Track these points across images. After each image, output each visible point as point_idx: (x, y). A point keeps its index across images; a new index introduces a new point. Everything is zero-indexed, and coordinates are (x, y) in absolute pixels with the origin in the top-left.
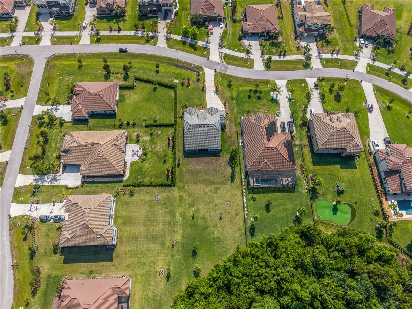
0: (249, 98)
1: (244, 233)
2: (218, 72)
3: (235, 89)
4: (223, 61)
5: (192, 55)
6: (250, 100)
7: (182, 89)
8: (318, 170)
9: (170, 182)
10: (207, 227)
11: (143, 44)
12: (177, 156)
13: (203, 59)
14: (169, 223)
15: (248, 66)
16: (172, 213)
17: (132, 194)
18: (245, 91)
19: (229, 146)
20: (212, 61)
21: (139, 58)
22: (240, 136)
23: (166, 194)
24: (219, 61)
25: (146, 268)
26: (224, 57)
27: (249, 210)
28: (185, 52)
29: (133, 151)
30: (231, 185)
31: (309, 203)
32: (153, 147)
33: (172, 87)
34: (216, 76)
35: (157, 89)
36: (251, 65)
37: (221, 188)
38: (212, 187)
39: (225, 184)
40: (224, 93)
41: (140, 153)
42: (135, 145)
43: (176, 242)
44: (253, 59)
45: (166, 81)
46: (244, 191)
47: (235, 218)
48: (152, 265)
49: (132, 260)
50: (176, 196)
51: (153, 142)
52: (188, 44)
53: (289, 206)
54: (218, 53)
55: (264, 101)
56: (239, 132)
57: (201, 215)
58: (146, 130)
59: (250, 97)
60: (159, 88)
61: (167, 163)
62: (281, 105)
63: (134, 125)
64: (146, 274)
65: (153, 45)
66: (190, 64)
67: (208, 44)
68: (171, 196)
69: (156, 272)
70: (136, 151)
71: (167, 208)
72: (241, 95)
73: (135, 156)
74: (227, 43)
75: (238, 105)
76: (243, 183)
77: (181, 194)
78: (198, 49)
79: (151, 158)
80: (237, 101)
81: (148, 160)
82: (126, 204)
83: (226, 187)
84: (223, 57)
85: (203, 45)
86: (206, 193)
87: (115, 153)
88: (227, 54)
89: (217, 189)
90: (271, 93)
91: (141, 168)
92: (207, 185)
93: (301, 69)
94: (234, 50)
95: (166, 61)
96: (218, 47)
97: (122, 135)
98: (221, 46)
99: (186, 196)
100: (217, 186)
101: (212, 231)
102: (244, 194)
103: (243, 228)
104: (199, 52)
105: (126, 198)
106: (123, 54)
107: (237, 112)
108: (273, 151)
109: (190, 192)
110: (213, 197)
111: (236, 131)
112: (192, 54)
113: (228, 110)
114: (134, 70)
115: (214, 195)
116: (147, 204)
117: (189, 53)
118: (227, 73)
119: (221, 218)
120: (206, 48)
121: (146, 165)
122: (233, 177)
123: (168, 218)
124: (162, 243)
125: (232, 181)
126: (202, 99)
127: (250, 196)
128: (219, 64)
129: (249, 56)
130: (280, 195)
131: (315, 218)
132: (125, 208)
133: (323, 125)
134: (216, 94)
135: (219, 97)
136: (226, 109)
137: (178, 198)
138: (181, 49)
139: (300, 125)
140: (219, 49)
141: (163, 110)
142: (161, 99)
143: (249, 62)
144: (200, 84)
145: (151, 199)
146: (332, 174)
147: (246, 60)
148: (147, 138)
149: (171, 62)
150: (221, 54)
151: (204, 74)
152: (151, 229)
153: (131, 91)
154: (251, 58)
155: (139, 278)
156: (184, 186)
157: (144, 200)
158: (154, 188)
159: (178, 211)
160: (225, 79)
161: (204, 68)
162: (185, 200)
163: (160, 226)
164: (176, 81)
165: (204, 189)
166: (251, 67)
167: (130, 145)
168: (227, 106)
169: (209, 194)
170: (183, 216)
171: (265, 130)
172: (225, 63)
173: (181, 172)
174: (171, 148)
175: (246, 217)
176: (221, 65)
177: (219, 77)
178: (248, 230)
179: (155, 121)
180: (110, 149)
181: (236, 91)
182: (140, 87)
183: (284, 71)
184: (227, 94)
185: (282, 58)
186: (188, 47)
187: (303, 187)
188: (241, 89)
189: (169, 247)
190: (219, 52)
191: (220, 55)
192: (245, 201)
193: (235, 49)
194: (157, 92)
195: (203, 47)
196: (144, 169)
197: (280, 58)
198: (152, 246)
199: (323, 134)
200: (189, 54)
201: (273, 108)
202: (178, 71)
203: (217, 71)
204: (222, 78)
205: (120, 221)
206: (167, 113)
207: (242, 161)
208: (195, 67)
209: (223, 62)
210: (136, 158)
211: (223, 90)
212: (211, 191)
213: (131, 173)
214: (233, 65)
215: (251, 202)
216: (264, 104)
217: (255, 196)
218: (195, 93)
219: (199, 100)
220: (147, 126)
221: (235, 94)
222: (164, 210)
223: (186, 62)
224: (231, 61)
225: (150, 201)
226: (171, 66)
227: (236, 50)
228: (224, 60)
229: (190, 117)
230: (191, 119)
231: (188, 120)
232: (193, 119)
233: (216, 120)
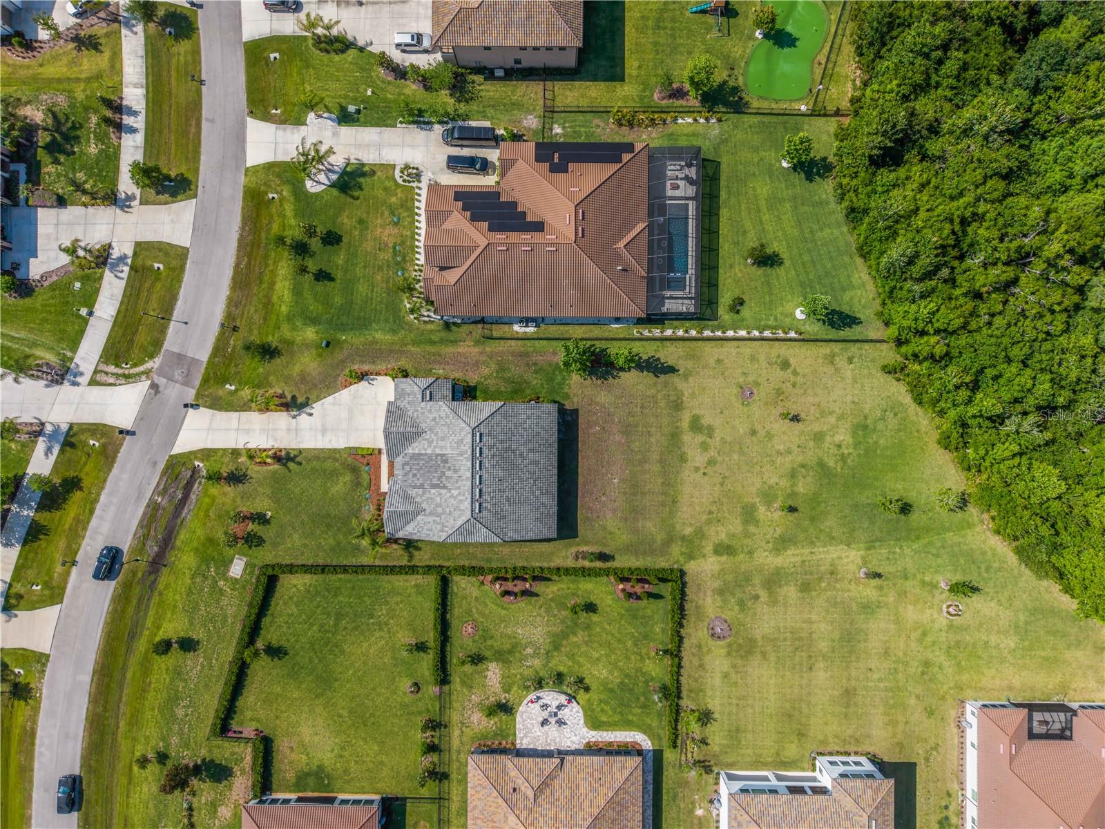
0: (332, 280)
1: (840, 345)
2: (198, 396)
3: (286, 331)
4: (141, 368)
5: (103, 498)
6: (339, 275)
7: (275, 545)
8: (640, 67)
9: (665, 589)
10: (821, 464)
11: (36, 710)
12: (570, 563)
13: (128, 451)
14: (805, 588)
15: (173, 269)
16: (773, 581)
17: (705, 717)
18: (297, 291)
19: (536, 372)
20: (141, 417)
21: (112, 721)
22: (498, 331)
23: (709, 600)
24: (143, 386)
25: (939, 657)
26: (117, 366)
27: (771, 322)
28: (85, 529)
29: (544, 723)
30: (686, 377)
31: (755, 120)
32: (529, 651)
33: (270, 583)
34: (217, 404)
35: (275, 643)
36: (167, 254)
37: (697, 411)
38: (690, 441)
39: (680, 395)
40: (303, 378)
41: (552, 698)
42: (518, 719)
43: (865, 563)
44: (138, 244)
45: (235, 609)
46: (707, 333)
47: (795, 373)
48: (929, 639)
49: (912, 701)
50: (717, 568)
51: (510, 652)
52: (44, 518)
53: (762, 189)
54: (96, 390)
55: (346, 222)
56: (478, 330)
57: (784, 483)
58: (456, 679)
59: (323, 276)
60: (271, 633)
61: (593, 599)
62: (369, 157)
63: (434, 725)
64: (955, 657)
65: (44, 665)
66: (153, 508)
67: (49, 429)
68: (717, 584)
69: (950, 626)
70: (545, 714)
71: (757, 597)
72: (314, 307)
73: (565, 714)
74: (43, 346)
75: (362, 324)
76: (680, 333)
77: (709, 549)
78: (72, 474)
79: (571, 656)
80: (343, 328)
81: (580, 665)
82: (735, 733)
83: (693, 395)
84: (120, 371)
85: (49, 451)
86: (711, 462)
87: (567, 793)
88: (106, 350)
89: (696, 425)
90: (312, 190)
91: (611, 690)
92: (683, 458)
93: (196, 52)
94: (87, 322)
95: (131, 610)
96: (66, 389)
97: (493, 774)
98: (61, 374)
99: (719, 534)
100: (685, 424)
101: (833, 450)
102: (719, 333)
103: (825, 349)
104: (87, 468)
105: (717, 736)
106: (89, 791)
107: (394, 332)
108: (589, 216)
109: (705, 517)
110: (723, 441)
111: (477, 343)
112: (96, 501)
113: (382, 366)
114: (175, 740)
115: (718, 435)
116: (740, 662)
117: (92, 512)
118: (204, 355)
119: (796, 418)
120: (70, 440)
121: (598, 672)
122: (656, 368)
123: (790, 592)
124: (867, 608)
125: (672, 370)
126: (329, 464)
127: (723, 312)
128: (154, 386)
129: (122, 259)
130: (724, 213)
131: (803, 108)
132: (750, 736)
133: (491, 12)
134: (308, 410)
135: (318, 399)
136: (378, 374)
137: (724, 558)
138: (69, 546)
139: (459, 101)
140: (75, 384)
141: (371, 616)
142: (322, 626)
143: (148, 263)
144: (254, 470)
145: (723, 651)
146: (659, 20)
147: (140, 275)
148: (493, 673)
149: (137, 590)
150: (99, 377)
151: (207, 454)
152: (823, 646)
153: (282, 746)
154: (130, 253)
155: (965, 678)
156: (683, 538)
157: (726, 675)
158: (686, 643)
159: (767, 559)
160: (232, 370)
161: (177, 449)
162: (732, 536)
163: (814, 617)
164: (237, 568)
165: (697, 469)
166: (176, 257)
167: (519, 735)
168: (366, 367)
169: (712, 453)
170: (783, 543)
171: (501, 236)
172: (154, 364)
173: (630, 549)
174: (539, 587)
175: (792, 334)
176: (161, 381)
177: (220, 393)
178: (833, 334)
179: (421, 647)
180: (551, 814)
181: (294, 329)
182: (262, 714)
183: (204, 125)
184: (308, 363)
185: (138, 122)
186: (57, 514)
187: (701, 130)
188: (284, 309)
189: (880, 588)
190: (93, 382)
191: (112, 380)
192: (743, 333)
193: (80, 317)
194: (285, 644)
195: (62, 451)
196: (616, 678)
197: (133, 131)
198: (874, 643)
199: (528, 18)
200: (98, 511)
201: (379, 193)
202: (185, 560)
203: (190, 395)
204: (225, 380)
205: (792, 750)
206: (387, 603)
207: (596, 331)
208: (165, 490)
209: (147, 373)
210: (573, 714)
211: (287, 379)
212: (704, 447)
213: (627, 725)
214: (163, 331)
215: (746, 312)
216: (361, 221)
217: (725, 299)
218: (298, 491)
219: (333, 475)
220: (443, 675)
221: (310, 333)
222: (762, 608)
223: (141, 525)
224: (142, 337)
225: (729, 654)
226: (161, 587)
227: (84, 312)
228: (135, 365)
229: (431, 519)
230: (439, 516)
231: (444, 526)
232: (439, 505)
233: (447, 417)
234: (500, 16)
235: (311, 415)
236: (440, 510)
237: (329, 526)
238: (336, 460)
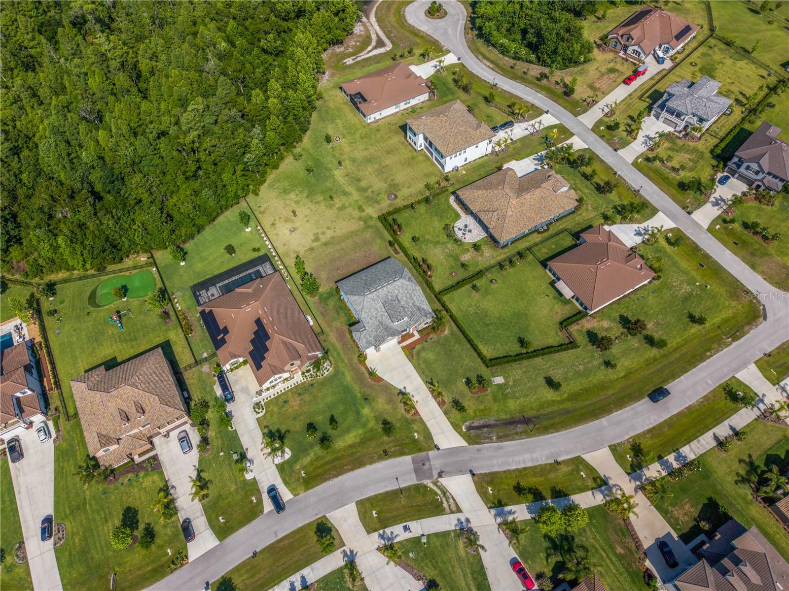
0: (332, 416)
1: (255, 213)
2: (431, 449)
3: (372, 424)
4: (435, 488)
5: (514, 467)
6: (328, 415)
7: (476, 369)
8: (158, 337)
9: (390, 219)
10: (308, 197)
11: (639, 436)
12: (402, 254)
13: (482, 469)
14: (359, 180)
15: (372, 504)
16: (362, 190)
17: (428, 186)
18: (348, 430)
19: (328, 305)
20: (461, 472)
21: (613, 398)
22: (318, 330)
23: (384, 205)
24: (444, 481)
25: (357, 135)
26: (442, 503)
27: (258, 236)
28: (535, 467)
29: (470, 231)
30: (298, 252)
31: (167, 283)
32: (447, 250)
34: (428, 436)
35: (519, 345)
36: (365, 512)
37: (310, 242)
38: (323, 239)
39: (306, 251)
40: (390, 401)
41: (459, 234)
42: (476, 240)
43: (337, 169)
44: (369, 533)
45: (517, 370)
46: (274, 254)
47: (275, 220)
48: (352, 141)
49: (378, 136)
50: (370, 208)
51: (452, 256)
52: (547, 493)
53: (199, 266)
54: (462, 506)
55: (298, 426)
56: (321, 338)
57: (322, 204)
58: (478, 269)
59: (333, 420)
60: (516, 348)
61: (410, 239)
62: (258, 435)
63: (501, 266)
64: (354, 132)
65: (615, 445)
66: (500, 439)
67: (499, 520)
68: (376, 205)
69: (344, 137)
70: (467, 232)
71: (372, 192)
72: (351, 418)
73: (461, 226)
74: (457, 553)
75: (347, 390)
76: (279, 262)
77: (363, 214)
78: (514, 493)
79: (438, 236)
80: (354, 398)
81: (439, 231)
82: (428, 175)
83: (304, 246)
84: (444, 500)
85: (510, 513)
86: (328, 228)
87: (486, 204)
88: (437, 515)
89: (317, 239)
90: (290, 453)
91: (441, 217)
92: (333, 237)
93: (237, 569)
94: (429, 536)
95: (556, 420)
96: (474, 525)
97: (500, 230)
98: (467, 534)
99: (356, 214)
100: (318, 243)
101: (300, 196)
102: (272, 250)
103: (259, 216)
104: (506, 487)
105: (432, 180)
106: (651, 388)
107: (343, 373)
109: (352, 221)
110: (317, 228)
111: (327, 335)
112: (517, 470)
113: (363, 369)
114: (595, 363)
115: (315, 232)
116: (400, 186)
117: (525, 469)
118: (408, 459)
119: (294, 212)
120: (497, 504)
121: (438, 225)
122: (299, 263)
123: (363, 184)
124: (353, 160)
125: (297, 258)
126: (423, 366)
127: (261, 253)
128: (440, 475)
129: (382, 537)
130: (216, 273)
131: (154, 269)
132: (425, 171)
134: (404, 390)
135: (395, 388)
136: (367, 368)
137: (365, 208)
138: (550, 471)
139: (209, 406)
140: (468, 520)
141: (476, 313)
142: (496, 330)
143: (376, 520)
144: (447, 399)
145: (400, 192)
146: (131, 340)
147: (384, 522)
148: (466, 258)
149: (545, 423)
150: (454, 509)
151: (456, 427)
152: (376, 166)
153: (559, 318)
154: (376, 534)
155: (359, 127)
156: (365, 223)
157: (408, 187)
158: (405, 204)
159: (356, 195)
160: (407, 441)
161: (465, 444)
162: (354, 209)
163: (367, 173)
164: (499, 380)
165: (334, 231)
166: (364, 507)
167: (482, 237)
168: (367, 375)
169: (324, 230)
170: (345, 194)
171: (270, 331)
172: (428, 483)
173: (382, 237)
174: (420, 259)
175: (259, 228)
176: (435, 475)
177: (422, 438)
178: (252, 217)
179: (474, 287)
180: (497, 203)
181: (367, 420)
182: (553, 333)
183: (280, 536)
184: (381, 404)
185: (296, 578)
186: (540, 488)
187: (181, 299)
188: (360, 431)
189: (344, 161)
190: (459, 510)
191: (451, 501)
192: (267, 243)
193: (428, 539)
194: (516, 341)
195: (506, 505)
196: (436, 219)
197: (303, 578)
198: (366, 153)
199: (154, 373)
200: (522, 466)
201: (275, 419)
202: (513, 406)
203: (431, 453)
204: (415, 441)
205: (421, 158)
206: (467, 310)
207: (296, 293)
208: (488, 438)
209: (435, 483)
210: (459, 224)
211: (395, 409)
212: (323, 233)
213: (450, 206)
214: (408, 489)
215: (257, 246)
216: (295, 419)
217: (256, 255)
218: (444, 373)
219: (426, 362)
220: (479, 274)
221: (366, 411)
222: (375, 188)
223: (513, 439)
224: (419, 500)
225: (400, 190)
226: (535, 412)
227: (424, 540)
228: (436, 494)
229: (415, 298)
230: (410, 295)
231: (413, 290)
232: (406, 296)
233: (366, 312)
234: (158, 385)
235: (405, 388)
236: (408, 295)
237: (451, 351)
238: (419, 364)
